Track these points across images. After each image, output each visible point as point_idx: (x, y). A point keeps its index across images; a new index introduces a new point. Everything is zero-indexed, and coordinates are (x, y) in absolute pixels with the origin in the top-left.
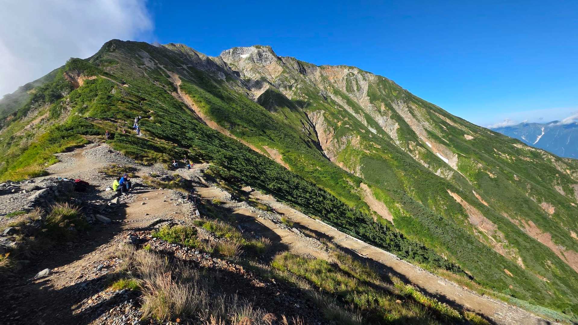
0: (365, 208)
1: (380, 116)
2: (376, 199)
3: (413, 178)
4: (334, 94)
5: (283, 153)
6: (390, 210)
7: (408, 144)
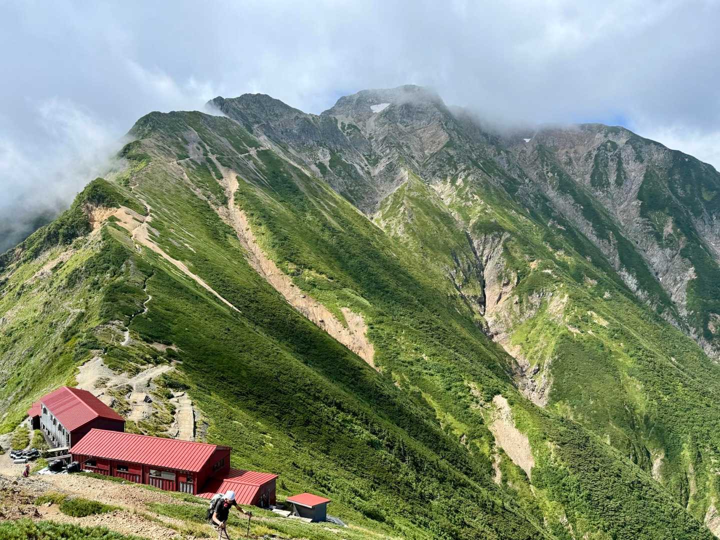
0: (484, 440)
1: (656, 247)
2: (517, 427)
3: (659, 399)
4: (558, 189)
5: (370, 324)
6: (533, 450)
7: (706, 321)
